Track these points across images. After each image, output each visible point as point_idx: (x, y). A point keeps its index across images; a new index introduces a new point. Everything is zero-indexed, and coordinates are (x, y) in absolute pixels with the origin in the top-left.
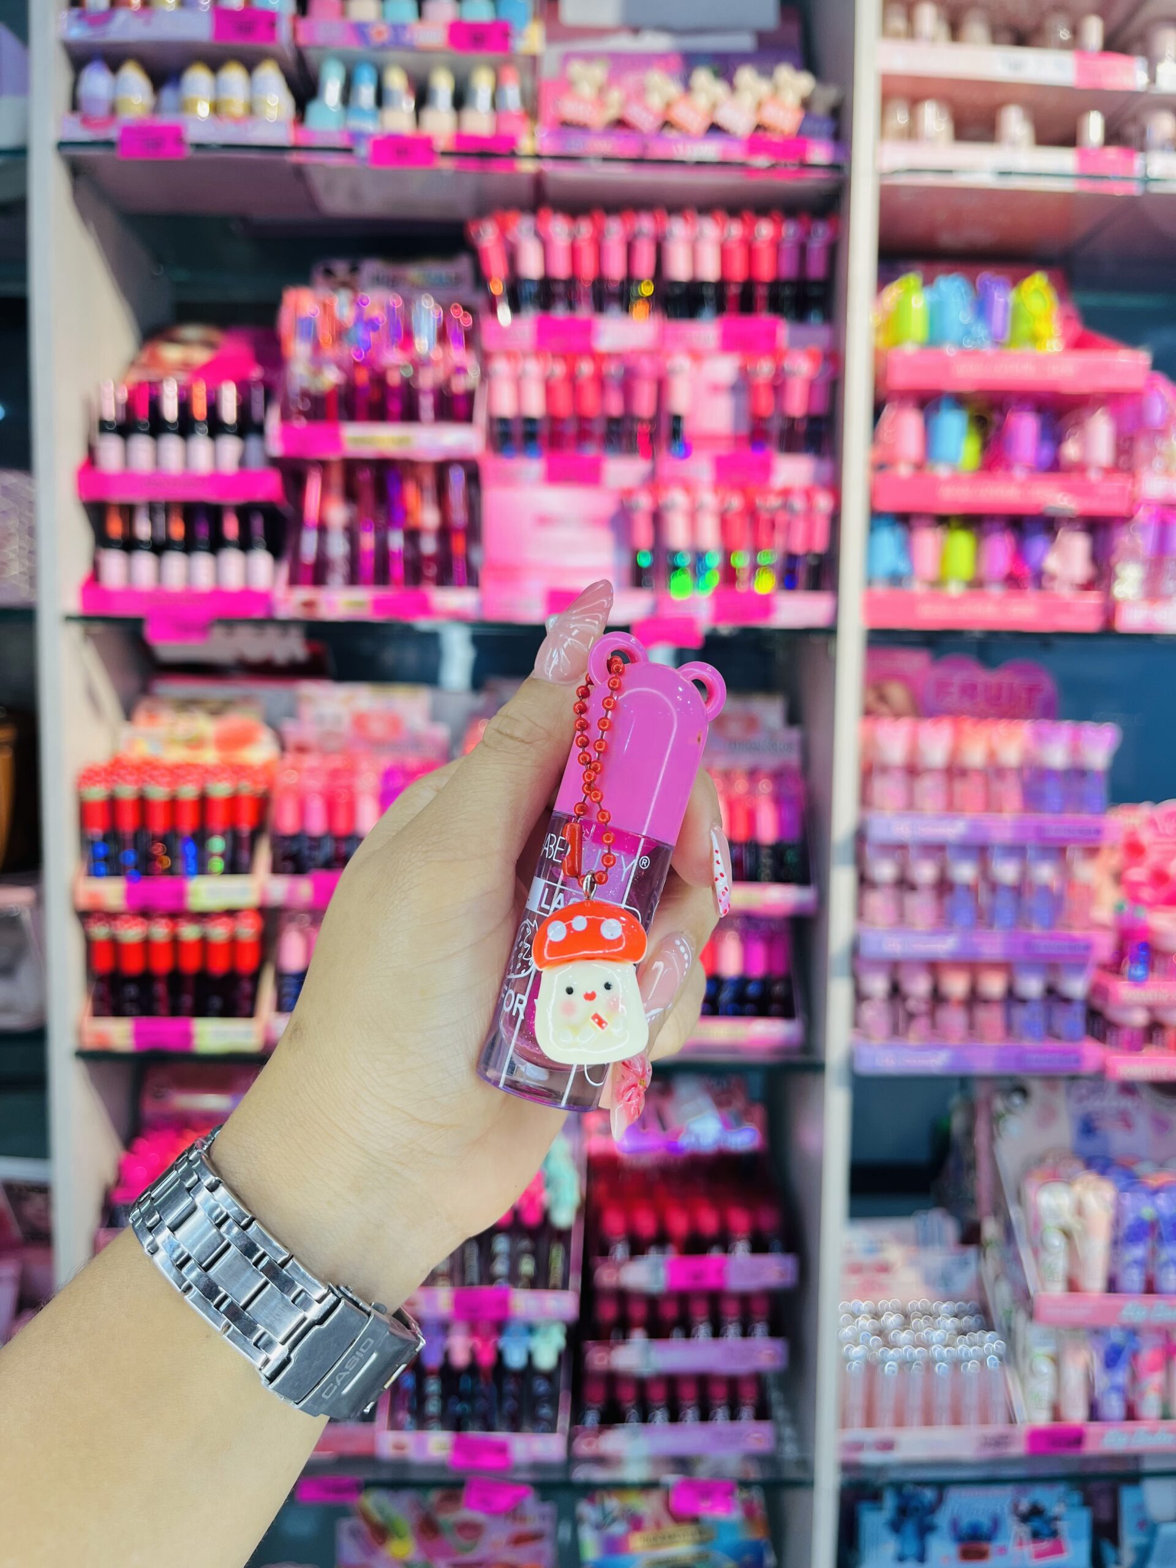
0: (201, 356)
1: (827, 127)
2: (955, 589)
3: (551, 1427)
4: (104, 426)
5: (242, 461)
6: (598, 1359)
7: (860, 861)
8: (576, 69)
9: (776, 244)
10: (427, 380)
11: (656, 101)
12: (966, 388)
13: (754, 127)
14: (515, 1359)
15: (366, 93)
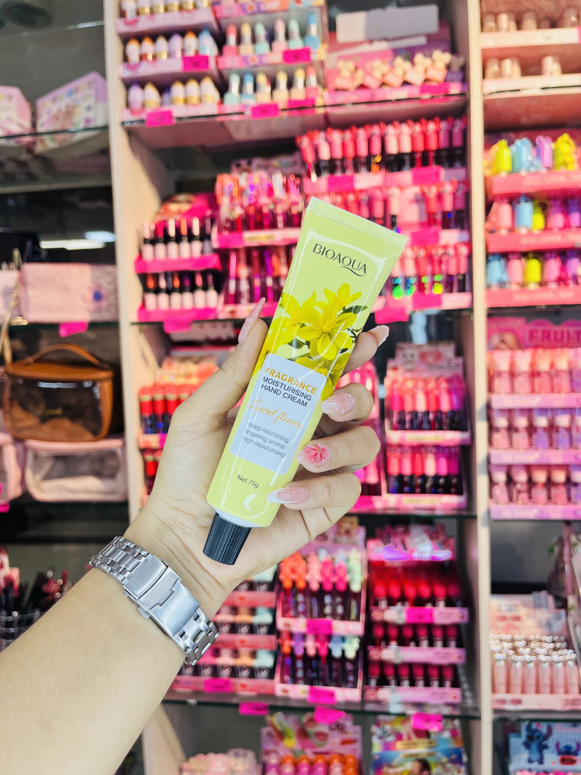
0: (186, 207)
1: (460, 76)
2: (532, 286)
3: (355, 686)
4: (146, 241)
5: (202, 252)
6: (374, 654)
7: (489, 419)
8: (341, 64)
9: (437, 132)
10: (280, 209)
11: (378, 75)
12: (531, 190)
13: (424, 80)
14: (337, 653)
15: (249, 86)
